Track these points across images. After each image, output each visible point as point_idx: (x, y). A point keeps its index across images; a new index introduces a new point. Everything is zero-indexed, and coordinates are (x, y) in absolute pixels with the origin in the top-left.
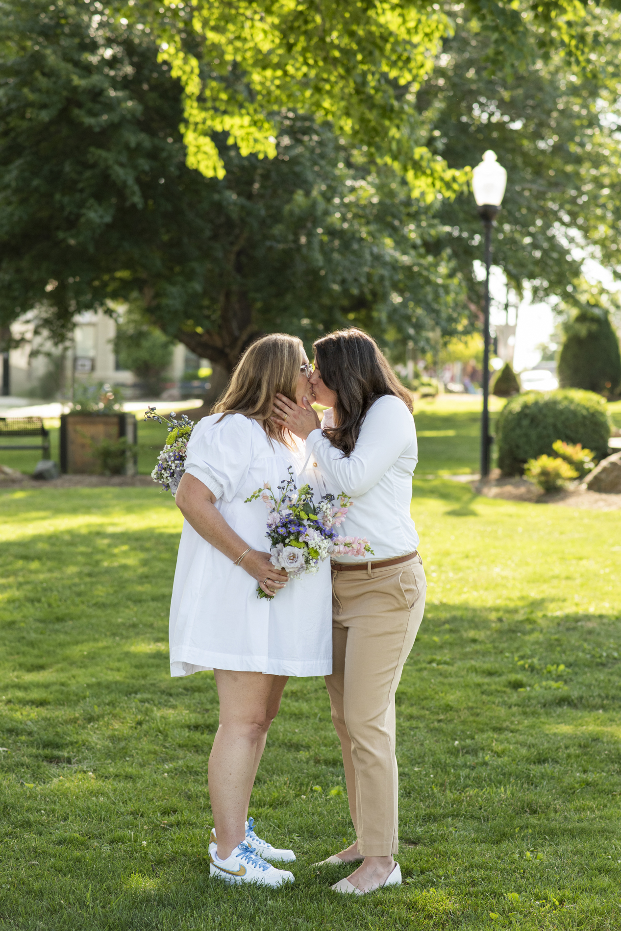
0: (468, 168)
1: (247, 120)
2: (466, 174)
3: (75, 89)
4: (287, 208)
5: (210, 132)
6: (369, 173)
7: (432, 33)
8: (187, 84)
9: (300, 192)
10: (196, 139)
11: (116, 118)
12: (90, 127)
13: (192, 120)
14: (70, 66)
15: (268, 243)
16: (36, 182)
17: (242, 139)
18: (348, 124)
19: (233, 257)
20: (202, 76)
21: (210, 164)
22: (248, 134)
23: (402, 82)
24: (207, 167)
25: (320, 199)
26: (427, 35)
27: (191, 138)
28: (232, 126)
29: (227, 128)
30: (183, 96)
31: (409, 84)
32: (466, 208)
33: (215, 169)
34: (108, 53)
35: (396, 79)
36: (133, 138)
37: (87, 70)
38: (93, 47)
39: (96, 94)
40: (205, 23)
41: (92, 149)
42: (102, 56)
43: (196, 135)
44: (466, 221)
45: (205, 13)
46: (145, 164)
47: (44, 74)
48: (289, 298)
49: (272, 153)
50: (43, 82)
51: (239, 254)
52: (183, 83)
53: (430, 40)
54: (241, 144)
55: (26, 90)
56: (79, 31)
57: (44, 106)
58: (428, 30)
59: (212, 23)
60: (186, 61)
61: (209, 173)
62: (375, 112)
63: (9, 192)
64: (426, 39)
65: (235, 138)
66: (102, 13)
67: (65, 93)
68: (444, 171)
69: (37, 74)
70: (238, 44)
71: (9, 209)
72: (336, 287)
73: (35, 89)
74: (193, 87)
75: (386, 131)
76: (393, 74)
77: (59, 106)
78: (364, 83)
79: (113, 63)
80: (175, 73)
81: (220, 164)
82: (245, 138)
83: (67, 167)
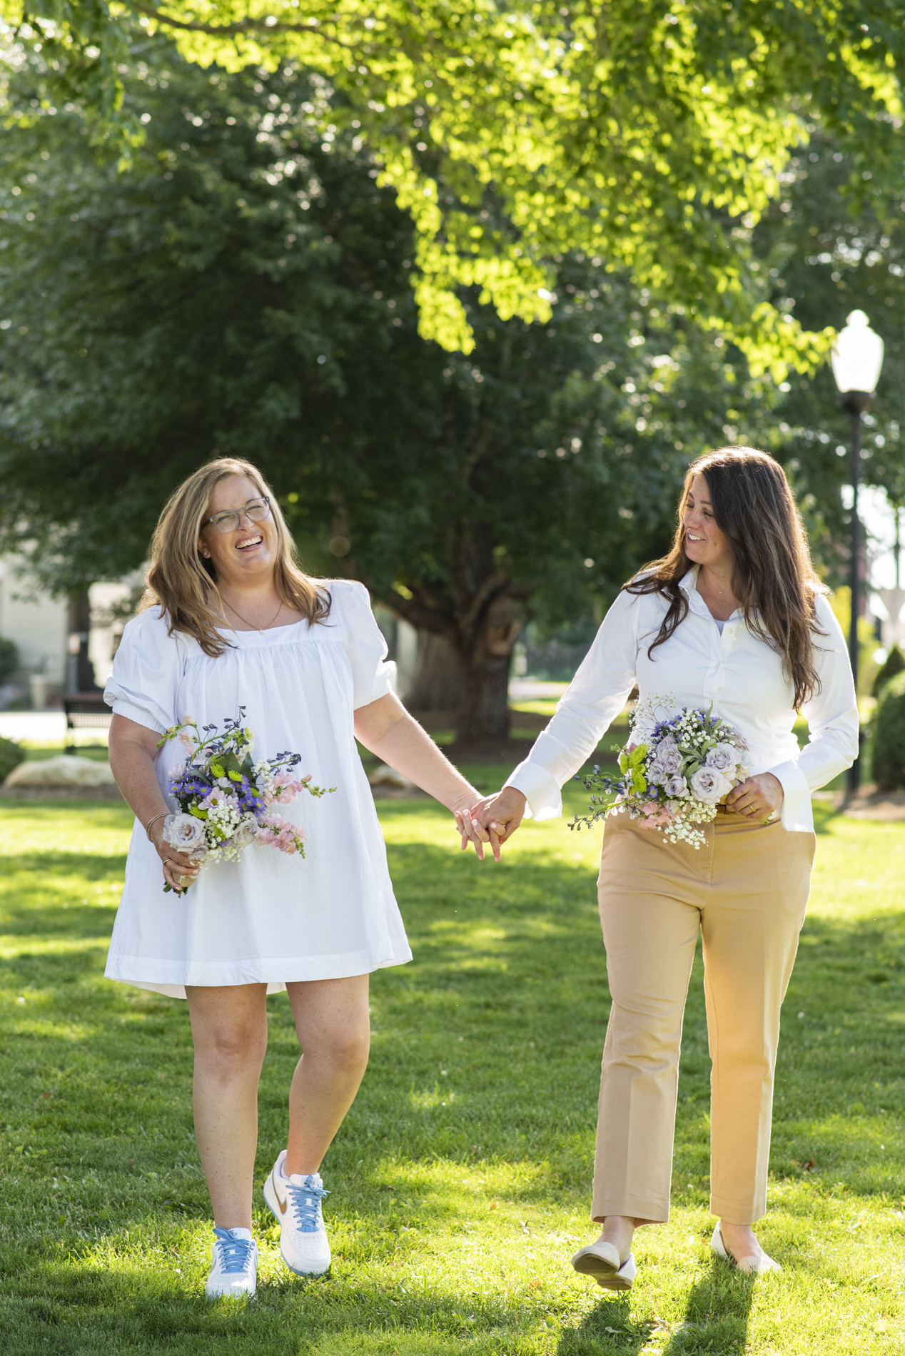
0: (829, 330)
1: (507, 267)
2: (828, 338)
3: (244, 222)
4: (556, 397)
5: (453, 285)
6: (675, 343)
7: (775, 141)
8: (420, 217)
9: (577, 374)
10: (433, 296)
11: (301, 262)
12: (266, 275)
13: (427, 269)
14: (235, 188)
15: (524, 451)
16: (181, 361)
17: (502, 295)
18: (659, 274)
19: (468, 471)
20: (443, 206)
21: (453, 330)
22: (509, 287)
23: (734, 211)
24: (449, 336)
25: (606, 384)
26: (766, 144)
27: (426, 294)
28: (486, 277)
29: (479, 280)
30: (416, 235)
31: (743, 213)
32: (825, 396)
33: (460, 339)
34: (290, 168)
35: (725, 208)
36: (328, 293)
37: (263, 193)
38: (267, 158)
39: (274, 229)
40: (447, 130)
41: (268, 311)
42: (283, 173)
43: (433, 290)
44: (825, 416)
45: (447, 117)
46: (349, 332)
47: (196, 200)
48: (554, 530)
49: (545, 316)
50: (195, 212)
51: (476, 467)
52: (414, 216)
53: (773, 152)
54: (499, 302)
55: (169, 225)
56: (246, 135)
57: (196, 249)
58: (769, 138)
59: (457, 130)
60: (419, 183)
61: (450, 345)
62: (698, 257)
63: (140, 376)
64: (767, 151)
65: (491, 293)
66: (278, 112)
67: (227, 229)
68: (796, 336)
69: (187, 201)
70: (496, 158)
71: (144, 398)
72: (626, 514)
73: (183, 224)
74: (429, 220)
75: (713, 283)
76: (720, 201)
77: (219, 247)
78: (680, 217)
79: (296, 182)
80: (402, 202)
81: (468, 331)
82: (505, 293)
83: (231, 337)
